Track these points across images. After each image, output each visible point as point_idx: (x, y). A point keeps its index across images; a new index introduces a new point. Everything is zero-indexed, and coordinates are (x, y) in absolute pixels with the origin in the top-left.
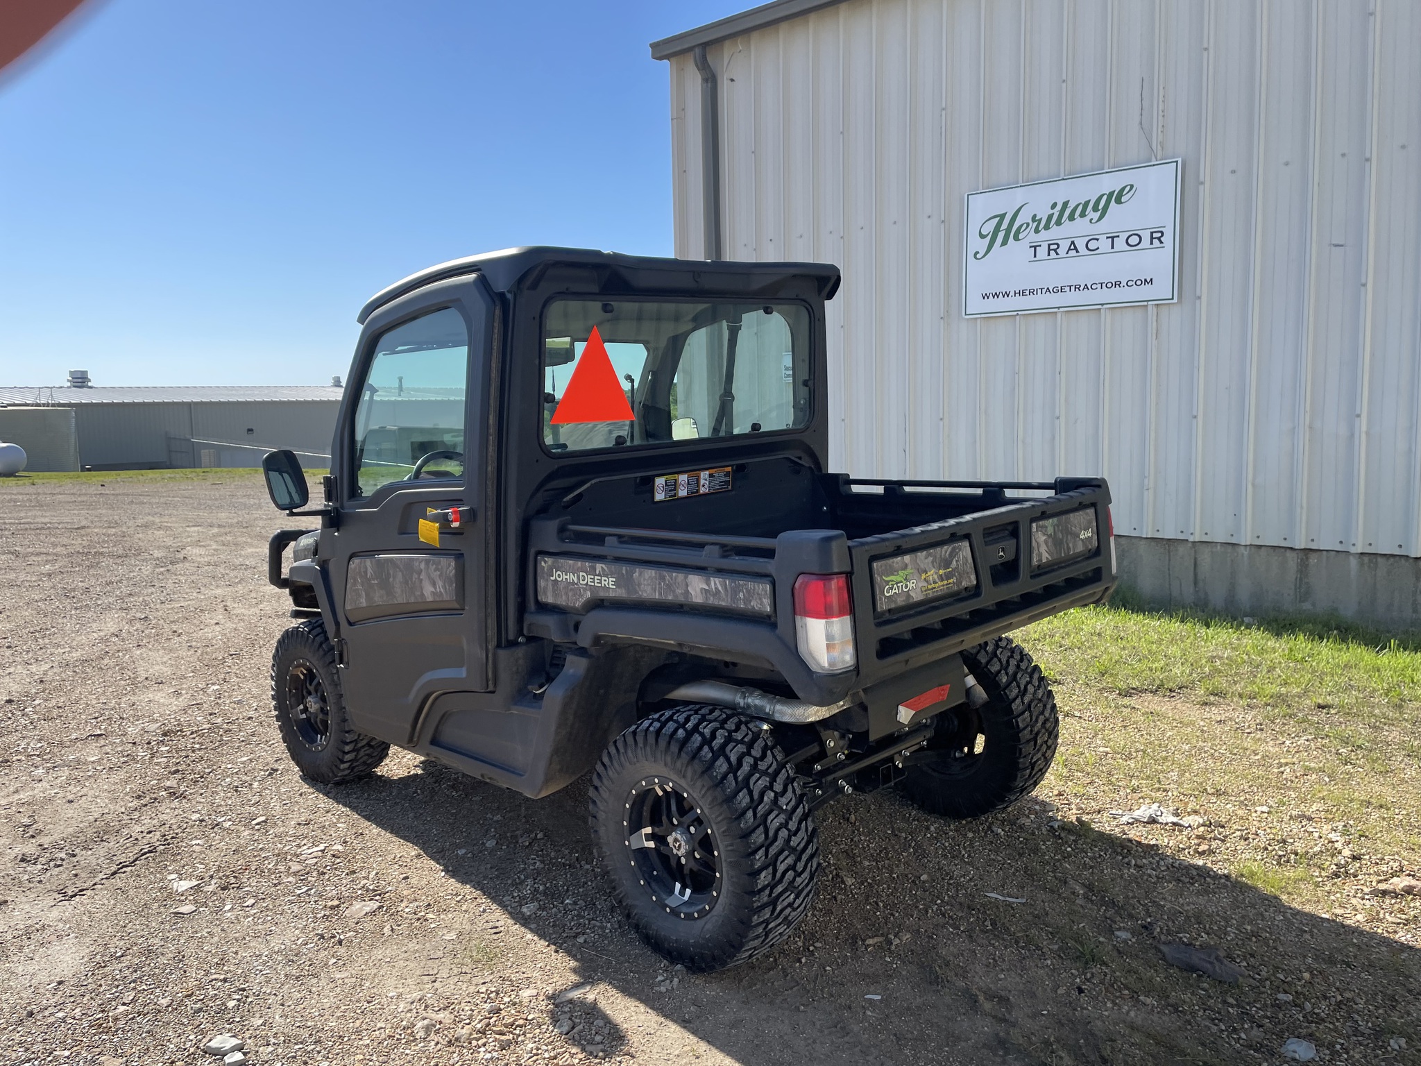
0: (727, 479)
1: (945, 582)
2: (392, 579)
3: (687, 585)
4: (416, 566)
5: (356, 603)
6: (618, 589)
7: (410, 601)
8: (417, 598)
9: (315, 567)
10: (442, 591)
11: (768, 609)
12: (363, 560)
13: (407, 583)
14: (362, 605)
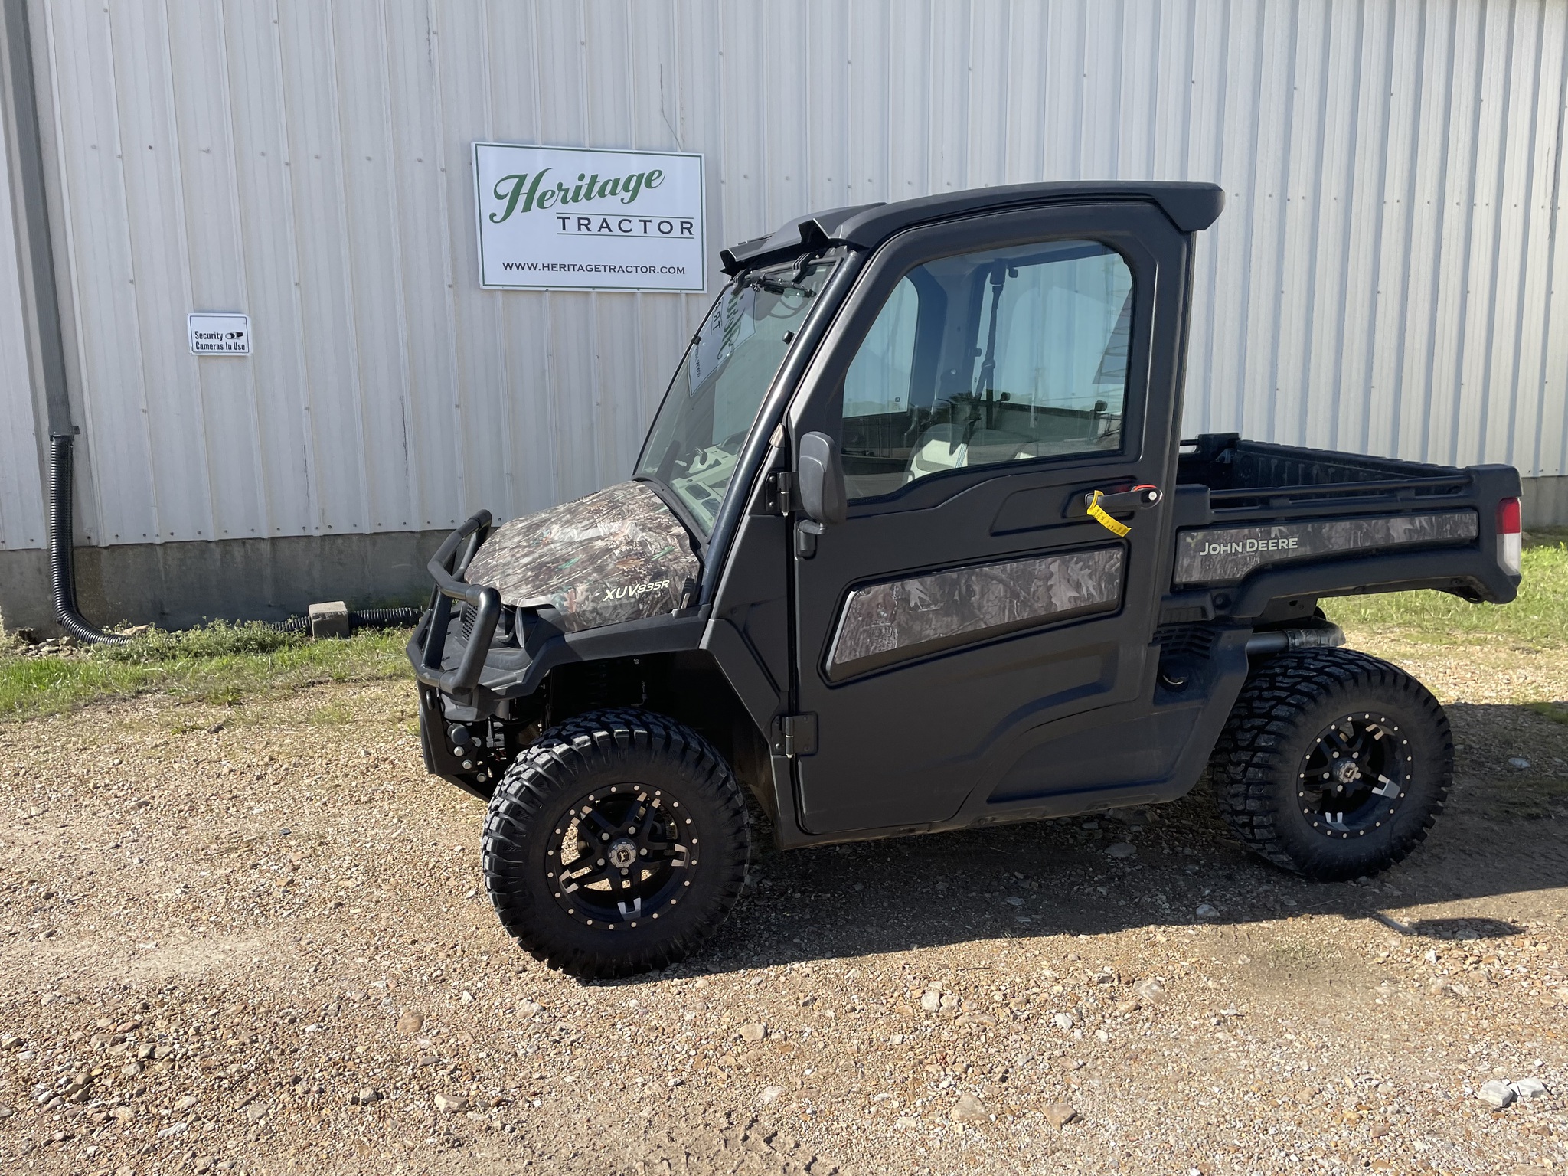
2: (977, 597)
3: (1388, 529)
4: (1040, 571)
5: (868, 649)
6: (1300, 549)
7: (1018, 619)
8: (1036, 611)
9: (711, 621)
10: (1094, 592)
11: (1475, 534)
12: (898, 584)
13: (1015, 595)
14: (885, 649)
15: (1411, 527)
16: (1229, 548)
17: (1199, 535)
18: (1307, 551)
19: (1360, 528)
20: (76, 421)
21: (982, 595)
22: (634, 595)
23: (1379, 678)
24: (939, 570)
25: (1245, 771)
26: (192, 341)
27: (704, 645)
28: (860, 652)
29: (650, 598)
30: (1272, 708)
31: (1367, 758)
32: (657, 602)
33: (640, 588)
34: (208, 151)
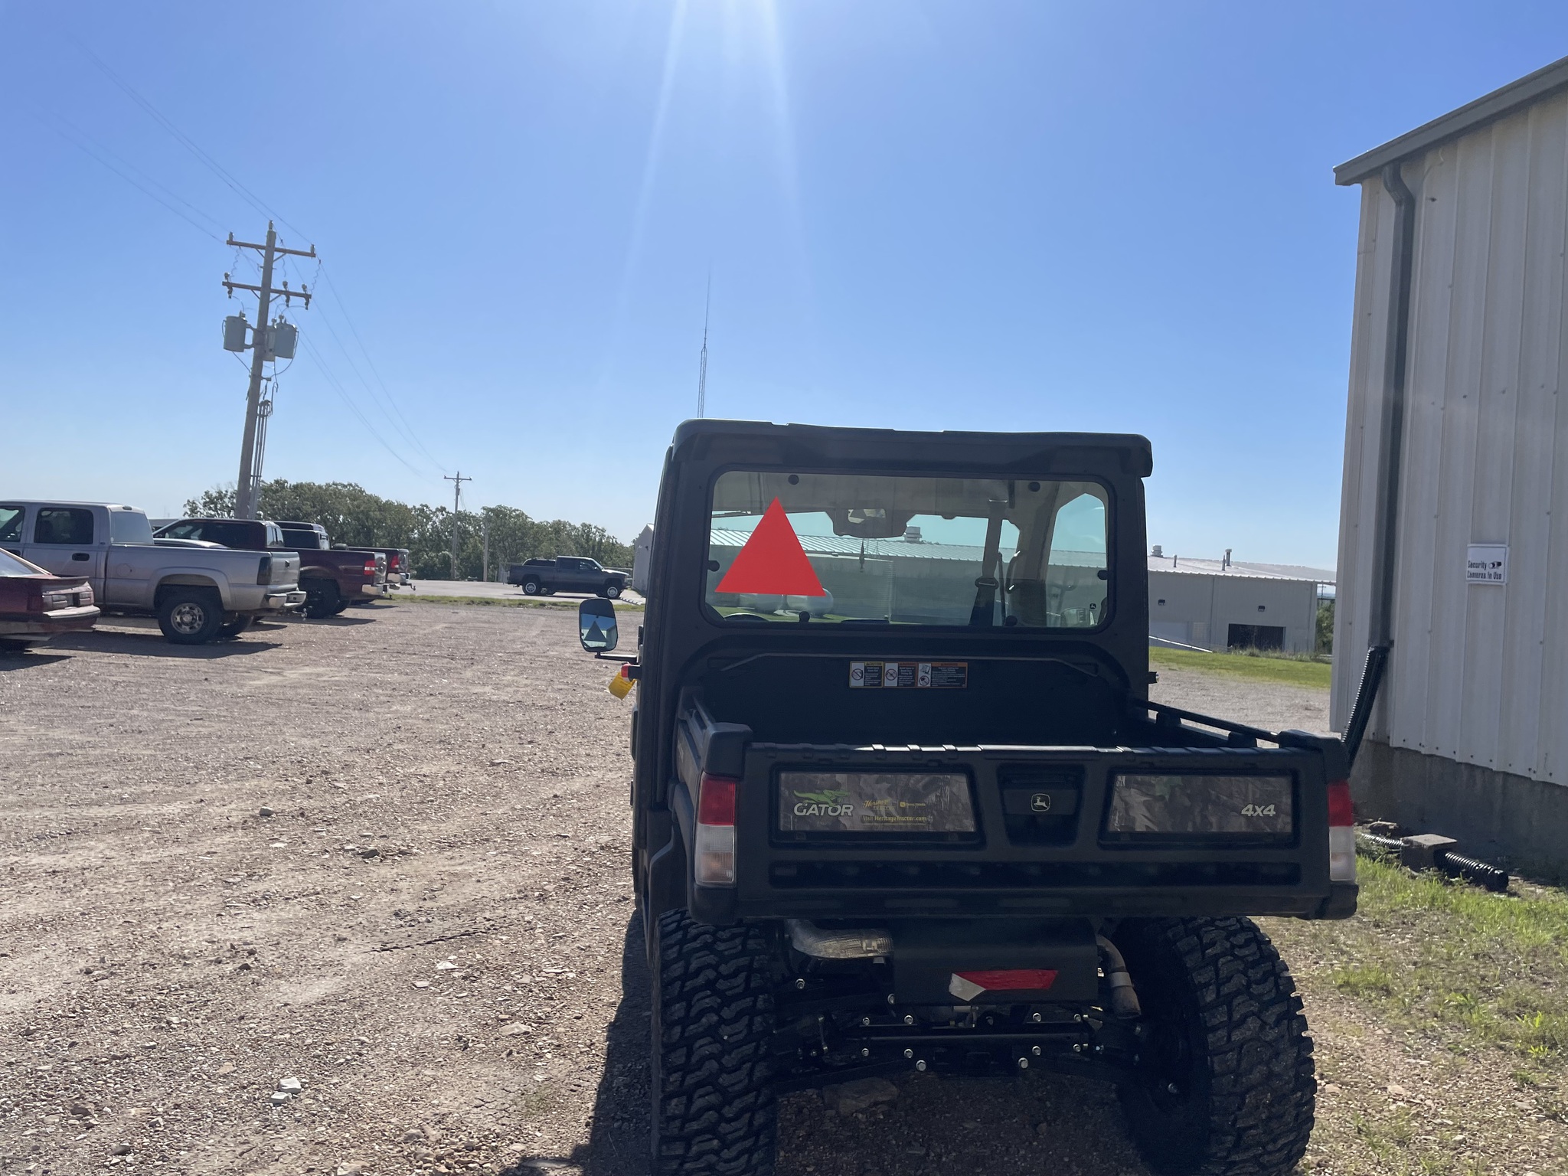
0: (961, 676)
1: (911, 819)
26: (1466, 569)
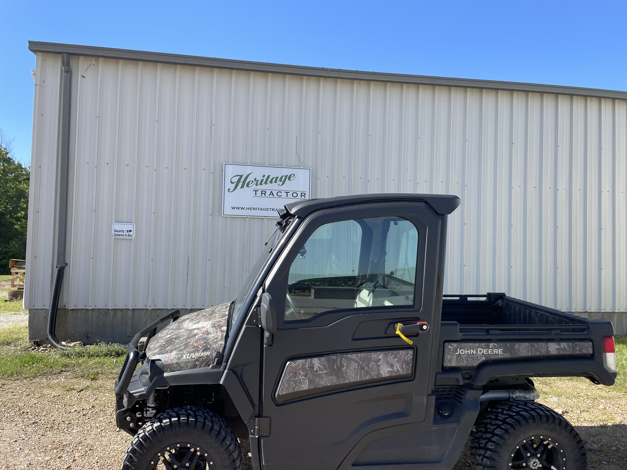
2: (345, 368)
3: (548, 348)
4: (374, 358)
5: (294, 389)
6: (504, 354)
7: (364, 379)
8: (372, 376)
9: (226, 371)
10: (399, 369)
11: (591, 352)
12: (309, 360)
13: (363, 369)
14: (302, 389)
15: (559, 347)
16: (469, 352)
17: (455, 345)
18: (508, 355)
19: (534, 346)
20: (67, 261)
21: (347, 367)
22: (194, 358)
23: (545, 419)
24: (328, 355)
25: (482, 460)
26: (113, 232)
27: (221, 382)
28: (291, 390)
29: (201, 359)
30: (495, 429)
31: (544, 457)
32: (204, 361)
33: (197, 355)
34: (128, 165)
